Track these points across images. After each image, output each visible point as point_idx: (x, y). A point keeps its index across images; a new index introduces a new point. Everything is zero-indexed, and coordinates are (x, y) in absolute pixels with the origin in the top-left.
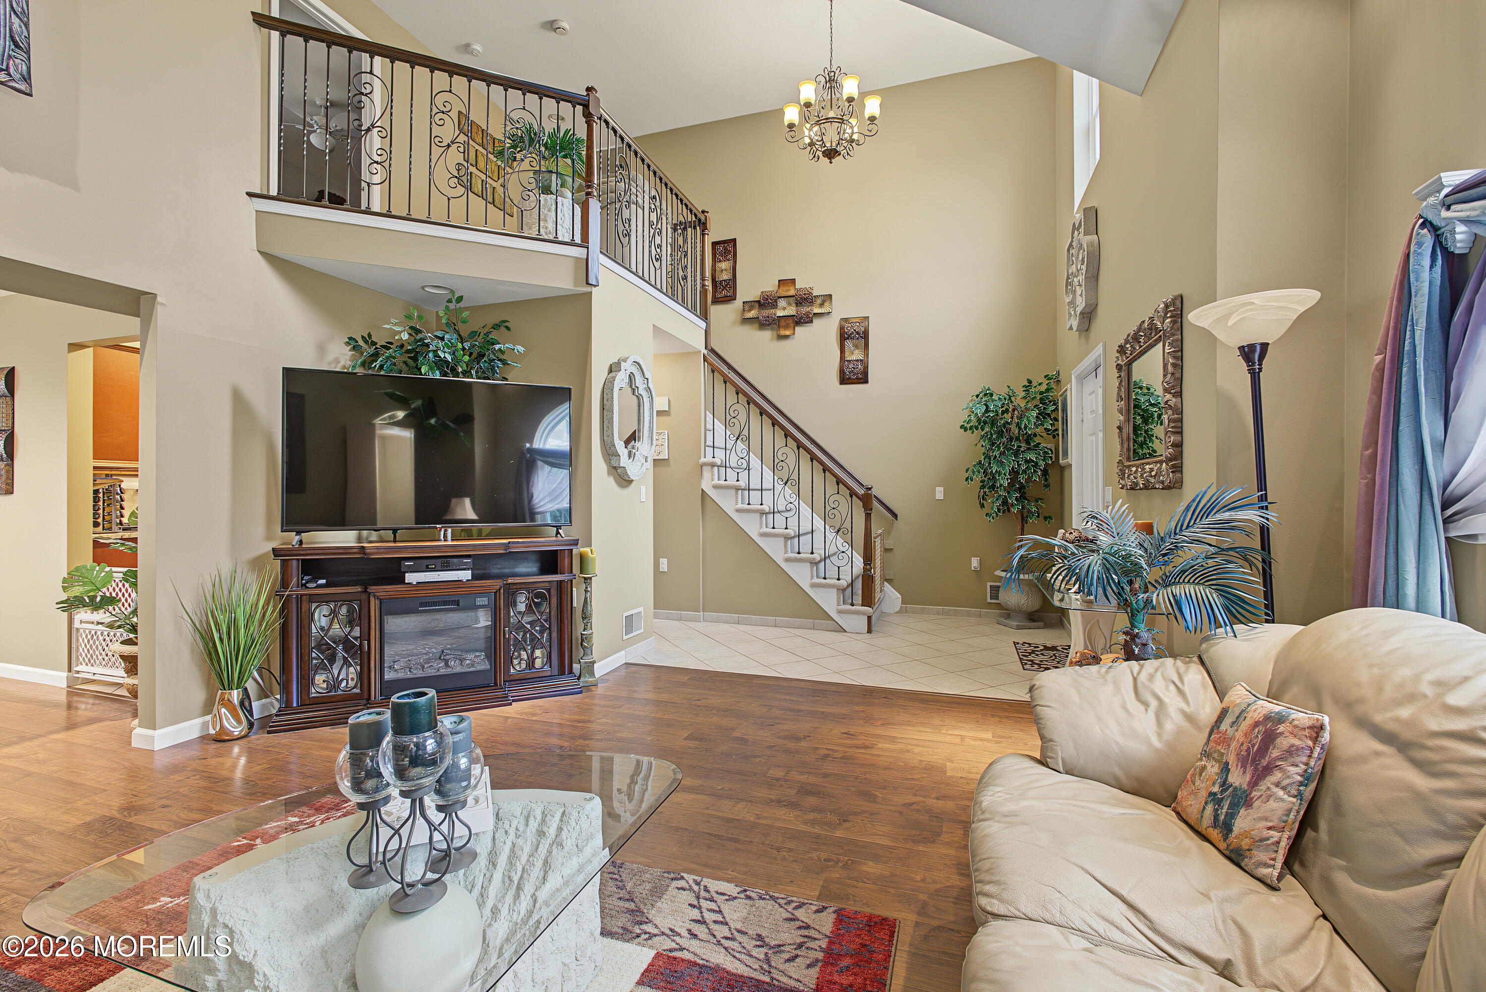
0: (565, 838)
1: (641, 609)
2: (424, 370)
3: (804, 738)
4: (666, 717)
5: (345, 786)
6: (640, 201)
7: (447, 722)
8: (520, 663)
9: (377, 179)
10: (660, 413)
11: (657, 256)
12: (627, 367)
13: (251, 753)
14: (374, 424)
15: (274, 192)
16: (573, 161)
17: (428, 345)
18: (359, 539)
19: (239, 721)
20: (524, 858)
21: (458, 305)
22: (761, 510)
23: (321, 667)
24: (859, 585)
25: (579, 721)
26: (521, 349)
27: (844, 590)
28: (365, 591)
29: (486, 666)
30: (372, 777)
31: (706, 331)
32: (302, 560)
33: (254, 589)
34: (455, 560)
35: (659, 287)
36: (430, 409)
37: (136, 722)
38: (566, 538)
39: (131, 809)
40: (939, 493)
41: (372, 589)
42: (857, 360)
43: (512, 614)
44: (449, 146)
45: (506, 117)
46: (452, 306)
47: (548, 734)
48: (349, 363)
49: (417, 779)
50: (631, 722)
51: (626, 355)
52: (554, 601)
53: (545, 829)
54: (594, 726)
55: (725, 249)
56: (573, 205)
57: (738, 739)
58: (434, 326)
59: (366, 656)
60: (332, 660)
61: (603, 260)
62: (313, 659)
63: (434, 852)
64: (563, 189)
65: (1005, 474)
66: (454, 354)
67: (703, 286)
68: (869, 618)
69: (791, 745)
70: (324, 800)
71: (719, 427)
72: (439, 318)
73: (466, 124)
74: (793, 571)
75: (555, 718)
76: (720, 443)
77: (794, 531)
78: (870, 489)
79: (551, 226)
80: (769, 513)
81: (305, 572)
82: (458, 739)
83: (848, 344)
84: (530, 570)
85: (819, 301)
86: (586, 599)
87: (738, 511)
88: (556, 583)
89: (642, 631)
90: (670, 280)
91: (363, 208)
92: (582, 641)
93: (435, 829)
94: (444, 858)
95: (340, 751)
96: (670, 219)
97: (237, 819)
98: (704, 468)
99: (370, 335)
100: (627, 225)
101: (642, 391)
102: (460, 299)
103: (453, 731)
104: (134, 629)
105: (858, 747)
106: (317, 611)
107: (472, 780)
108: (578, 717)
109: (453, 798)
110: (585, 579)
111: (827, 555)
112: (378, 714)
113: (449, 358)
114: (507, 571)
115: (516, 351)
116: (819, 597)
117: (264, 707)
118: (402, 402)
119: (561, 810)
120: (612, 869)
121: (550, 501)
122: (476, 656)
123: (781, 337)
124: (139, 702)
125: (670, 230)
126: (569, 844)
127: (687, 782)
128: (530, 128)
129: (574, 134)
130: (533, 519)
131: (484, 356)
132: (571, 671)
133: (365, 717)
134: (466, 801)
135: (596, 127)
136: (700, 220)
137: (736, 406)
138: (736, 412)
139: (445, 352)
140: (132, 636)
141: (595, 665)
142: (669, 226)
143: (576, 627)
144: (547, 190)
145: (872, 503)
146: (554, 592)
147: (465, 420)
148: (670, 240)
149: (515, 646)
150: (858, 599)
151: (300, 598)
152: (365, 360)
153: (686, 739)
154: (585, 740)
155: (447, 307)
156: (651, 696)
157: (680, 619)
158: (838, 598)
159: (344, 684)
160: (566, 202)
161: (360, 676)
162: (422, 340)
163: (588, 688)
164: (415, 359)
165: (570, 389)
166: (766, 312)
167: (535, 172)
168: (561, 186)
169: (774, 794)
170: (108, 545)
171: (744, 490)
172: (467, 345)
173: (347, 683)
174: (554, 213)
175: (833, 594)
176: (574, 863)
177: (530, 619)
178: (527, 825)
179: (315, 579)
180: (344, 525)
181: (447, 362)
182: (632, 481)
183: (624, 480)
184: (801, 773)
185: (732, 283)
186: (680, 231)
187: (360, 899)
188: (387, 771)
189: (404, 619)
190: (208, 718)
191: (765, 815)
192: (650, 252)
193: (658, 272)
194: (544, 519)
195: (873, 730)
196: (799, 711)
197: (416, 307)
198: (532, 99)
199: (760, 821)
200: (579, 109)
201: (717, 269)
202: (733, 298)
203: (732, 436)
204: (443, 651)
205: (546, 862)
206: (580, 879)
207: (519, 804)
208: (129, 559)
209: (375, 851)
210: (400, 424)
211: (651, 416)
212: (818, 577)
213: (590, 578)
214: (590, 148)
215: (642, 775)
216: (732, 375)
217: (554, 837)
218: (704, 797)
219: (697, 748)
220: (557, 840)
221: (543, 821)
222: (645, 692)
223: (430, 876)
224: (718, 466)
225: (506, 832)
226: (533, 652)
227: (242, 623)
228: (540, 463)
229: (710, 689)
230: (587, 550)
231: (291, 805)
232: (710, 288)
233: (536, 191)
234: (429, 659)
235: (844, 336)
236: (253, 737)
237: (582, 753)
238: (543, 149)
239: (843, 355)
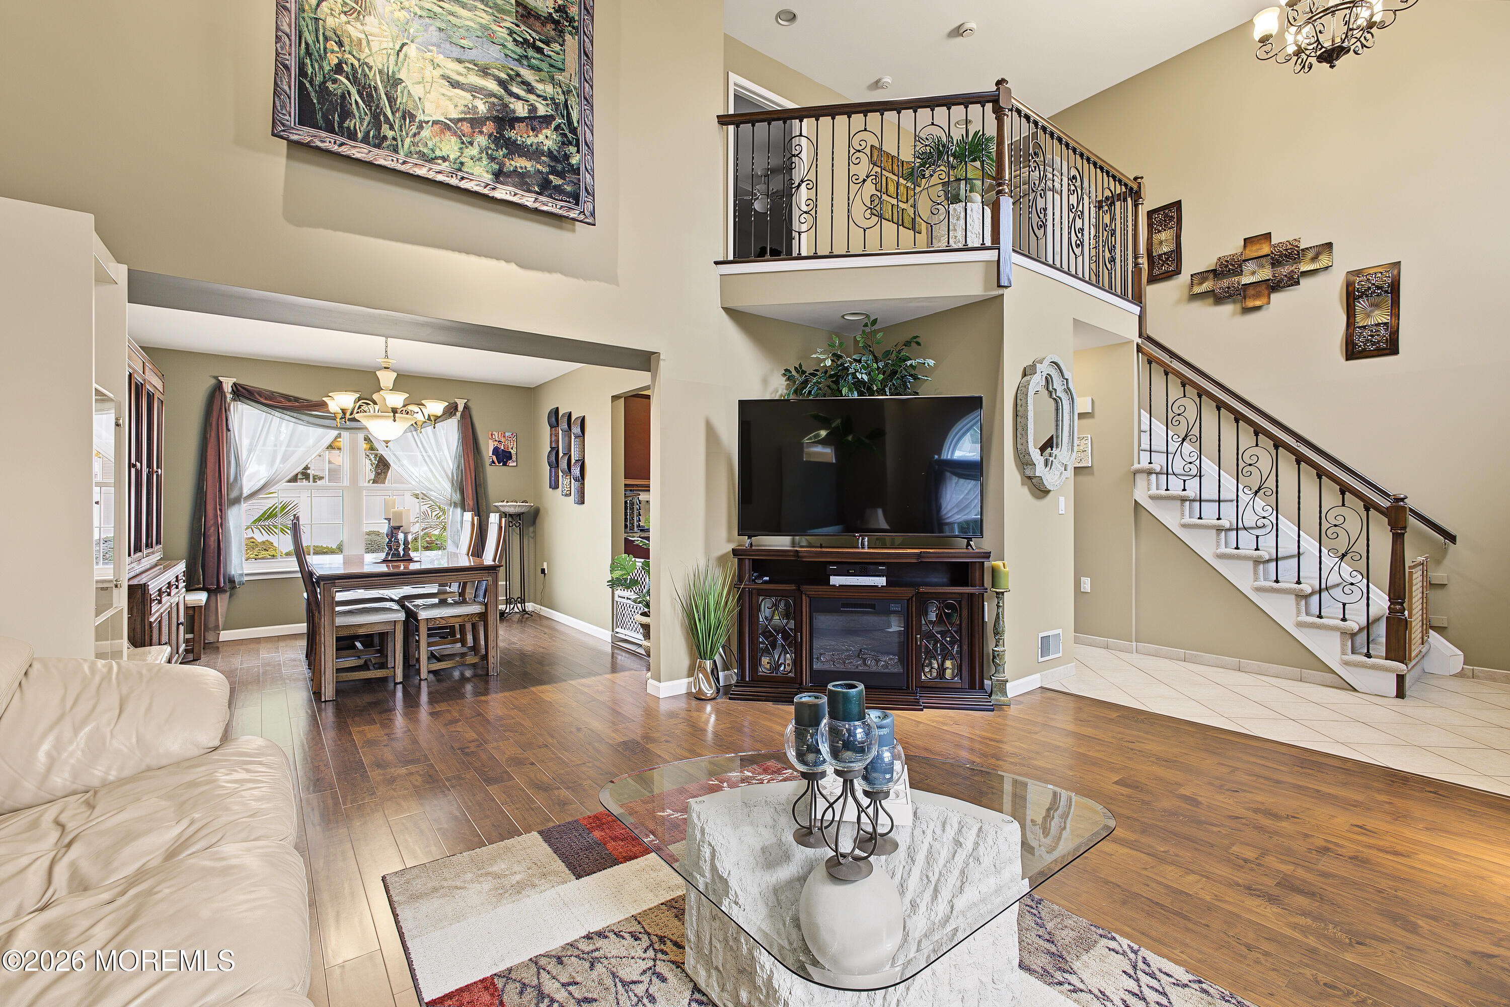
0: (982, 855)
1: (1060, 631)
2: (845, 391)
3: (1287, 818)
4: (1091, 753)
5: (791, 754)
6: (1057, 186)
7: (873, 715)
8: (930, 671)
9: (804, 227)
10: (1082, 416)
11: (1078, 242)
12: (1044, 369)
13: (718, 712)
14: (803, 443)
15: (731, 257)
16: (982, 162)
17: (847, 369)
18: (793, 544)
19: (711, 687)
20: (941, 862)
21: (873, 328)
22: (1219, 526)
23: (766, 651)
24: (1381, 630)
25: (991, 740)
26: (931, 362)
27: (1353, 635)
28: (799, 589)
29: (898, 669)
30: (812, 752)
31: (1140, 317)
32: (753, 559)
33: (720, 581)
34: (872, 567)
35: (1081, 276)
36: (847, 427)
37: (649, 674)
38: (976, 551)
39: (647, 738)
41: (805, 588)
42: (1378, 325)
43: (923, 622)
44: (864, 181)
45: (915, 138)
46: (868, 330)
47: (959, 746)
48: (785, 391)
49: (849, 762)
50: (1048, 751)
51: (1040, 356)
52: (965, 613)
53: (961, 840)
54: (1007, 748)
55: (1166, 216)
56: (983, 208)
57: (1185, 798)
58: (852, 349)
59: (799, 647)
60: (774, 648)
61: (1017, 258)
62: (761, 643)
63: (861, 832)
64: (972, 194)
66: (870, 374)
67: (1136, 264)
68: (1400, 678)
69: (1266, 822)
70: (769, 764)
71: (1159, 428)
72: (856, 342)
73: (878, 156)
74: (1269, 605)
75: (964, 731)
76: (1159, 443)
77: (1269, 554)
78: (1402, 500)
79: (960, 234)
80: (1230, 530)
81: (754, 570)
82: (882, 733)
83: (1362, 305)
84: (941, 580)
85: (1310, 255)
86: (998, 614)
87: (1184, 526)
88: (966, 595)
89: (1060, 655)
90: (1093, 266)
91: (795, 254)
92: (994, 657)
93: (863, 811)
94: (870, 839)
95: (786, 726)
96: (1093, 197)
97: (710, 763)
98: (1137, 476)
99: (800, 366)
100: (1042, 216)
101: (1060, 393)
102: (875, 322)
103: (878, 724)
104: (648, 605)
105: (1380, 850)
106: (763, 603)
107: (895, 774)
108: (990, 735)
109: (878, 787)
110: (997, 593)
111: (1323, 586)
112: (816, 698)
113: (865, 378)
114: (918, 580)
115: (926, 365)
116: (1310, 640)
117: (726, 677)
118: (824, 422)
119: (979, 825)
120: (1029, 902)
121: (957, 513)
122: (891, 659)
123: (1247, 311)
124: (651, 660)
125: (1093, 209)
126: (987, 861)
127: (1119, 832)
128: (938, 141)
129: (983, 134)
130: (941, 531)
131: (896, 373)
132: (982, 687)
133: (805, 698)
134: (888, 792)
135: (1007, 121)
136: (1131, 189)
137: (1183, 401)
138: (1182, 409)
139: (862, 373)
140: (646, 610)
141: (1007, 684)
142: (1092, 206)
143: (987, 641)
144: (956, 199)
145: (1405, 520)
146: (964, 604)
147: (878, 434)
148: (1093, 221)
149: (927, 653)
150: (1380, 648)
151: (751, 592)
152: (797, 388)
153: (1116, 783)
154: (998, 760)
155: (863, 331)
156: (1071, 727)
157: (1107, 647)
158: (1343, 645)
159: (782, 668)
160: (975, 207)
161: (795, 662)
162: (842, 364)
163: (999, 707)
164: (836, 382)
165: (981, 398)
166: (1225, 283)
167: (944, 184)
168: (970, 192)
169: (1241, 877)
170: (633, 541)
171: (1194, 500)
172: (881, 365)
173: (785, 667)
174: (962, 222)
175: (1335, 640)
176: (992, 882)
177: (939, 629)
178: (944, 831)
179: (761, 576)
180: (780, 532)
181: (863, 382)
182: (1049, 491)
183: (1040, 490)
184: (1283, 862)
185: (1176, 255)
186: (1106, 208)
187: (802, 853)
188: (824, 748)
189: (827, 617)
190: (691, 679)
191: (1227, 898)
192: (1070, 239)
193: (1080, 259)
194: (952, 530)
195: (1408, 833)
196: (1278, 782)
197: (837, 335)
198: (941, 111)
199: (1217, 903)
200: (989, 106)
201: (1155, 241)
202: (1178, 272)
203: (1176, 437)
204: (861, 651)
205: (963, 872)
206: (998, 903)
207: (935, 808)
208: (644, 553)
209: (813, 817)
210: (823, 442)
211: (1072, 420)
212: (1307, 614)
213: (1003, 593)
214: (1000, 143)
215: (1060, 811)
216: (1176, 365)
217: (971, 850)
218: (1143, 855)
219: (1130, 797)
220: (974, 854)
221: (960, 831)
222: (1064, 720)
223: (857, 852)
224: (1157, 474)
225: (924, 832)
226: (943, 662)
227: (712, 608)
228: (948, 474)
229: (1147, 733)
230: (1000, 563)
231: (746, 762)
232: (1146, 266)
233: (945, 203)
234: (849, 655)
235: (1352, 296)
236: (719, 700)
237: (994, 772)
238: (951, 159)
239: (1351, 320)
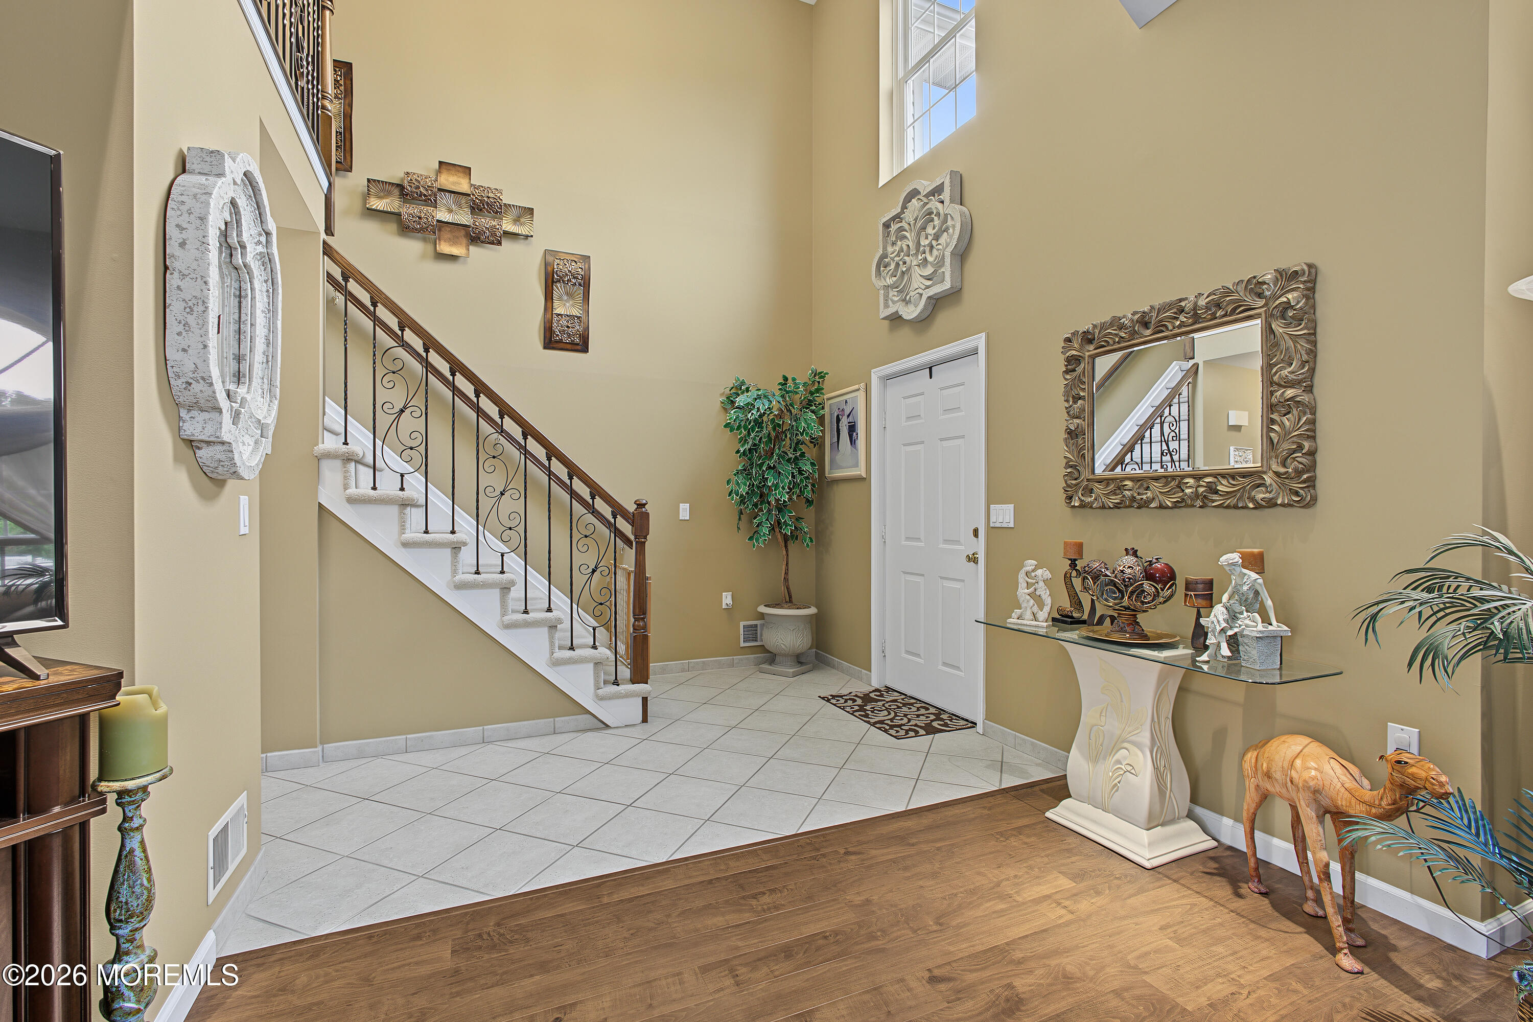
1: (243, 799)
22: (453, 542)
24: (626, 654)
27: (603, 664)
31: (326, 198)
38: (56, 679)
40: (684, 511)
42: (573, 317)
65: (783, 488)
67: (323, 106)
68: (645, 700)
78: (644, 505)
83: (559, 289)
85: (512, 214)
87: (404, 546)
89: (244, 852)
98: (326, 465)
110: (123, 793)
116: (563, 680)
123: (442, 257)
137: (399, 353)
138: (399, 364)
158: (594, 677)
166: (415, 209)
171: (417, 506)
175: (587, 673)
202: (349, 168)
203: (388, 405)
212: (558, 646)
235: (551, 280)
239: (549, 304)
